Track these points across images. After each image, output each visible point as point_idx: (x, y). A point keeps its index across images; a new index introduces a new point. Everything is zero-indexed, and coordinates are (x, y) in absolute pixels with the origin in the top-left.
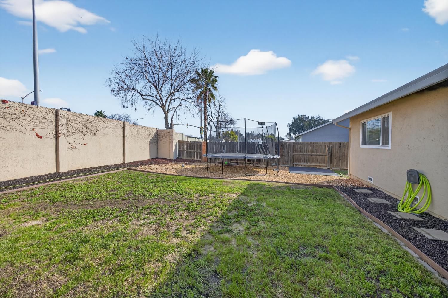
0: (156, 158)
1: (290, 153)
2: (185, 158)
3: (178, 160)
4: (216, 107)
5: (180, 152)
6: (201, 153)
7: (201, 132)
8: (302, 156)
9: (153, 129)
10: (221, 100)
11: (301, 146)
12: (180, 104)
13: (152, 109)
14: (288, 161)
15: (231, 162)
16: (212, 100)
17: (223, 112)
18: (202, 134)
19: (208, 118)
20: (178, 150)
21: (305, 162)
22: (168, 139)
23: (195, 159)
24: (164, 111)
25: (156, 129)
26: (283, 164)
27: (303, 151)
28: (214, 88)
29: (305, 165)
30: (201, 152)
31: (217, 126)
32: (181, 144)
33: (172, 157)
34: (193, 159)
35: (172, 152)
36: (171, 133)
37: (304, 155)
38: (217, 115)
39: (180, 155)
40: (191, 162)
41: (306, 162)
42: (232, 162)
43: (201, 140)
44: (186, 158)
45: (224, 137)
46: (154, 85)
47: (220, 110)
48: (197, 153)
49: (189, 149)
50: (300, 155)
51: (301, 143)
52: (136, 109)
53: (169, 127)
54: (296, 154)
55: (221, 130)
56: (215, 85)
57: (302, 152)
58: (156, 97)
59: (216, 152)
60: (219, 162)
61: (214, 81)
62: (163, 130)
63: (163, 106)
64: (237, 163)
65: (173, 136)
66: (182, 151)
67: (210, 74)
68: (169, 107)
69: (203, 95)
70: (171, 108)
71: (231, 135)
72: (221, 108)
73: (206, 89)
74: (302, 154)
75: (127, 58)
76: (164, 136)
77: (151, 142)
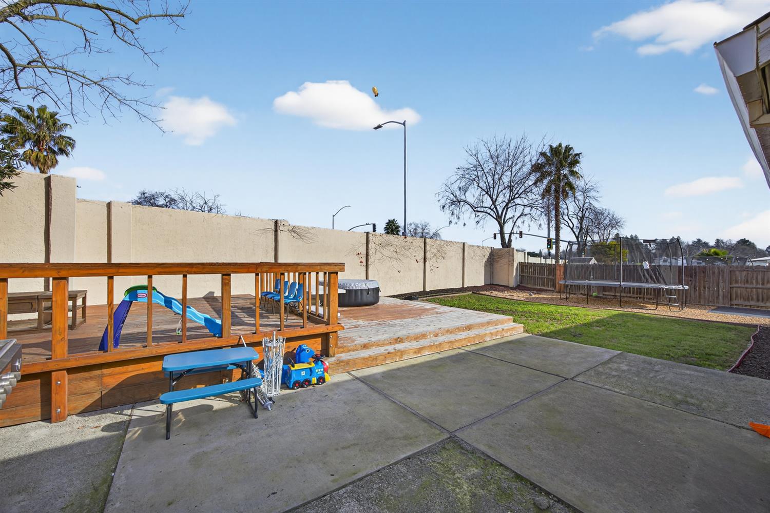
0: (491, 284)
1: (721, 285)
2: (529, 286)
3: (520, 287)
4: (576, 200)
5: (522, 277)
6: (553, 280)
7: (549, 247)
8: (752, 291)
9: (488, 249)
10: (587, 187)
11: (748, 274)
12: (522, 213)
13: (481, 222)
14: (718, 298)
15: (603, 295)
16: (570, 193)
17: (592, 207)
18: (551, 251)
19: (562, 221)
20: (519, 275)
21: (758, 300)
22: (507, 260)
23: (545, 288)
24: (499, 223)
25: (491, 248)
26: (707, 302)
27: (754, 282)
28: (573, 173)
29: (758, 307)
30: (554, 278)
31: (579, 235)
32: (523, 266)
33: (512, 284)
34: (542, 287)
35: (512, 276)
36: (511, 253)
37: (757, 288)
38: (580, 214)
39: (521, 281)
40: (539, 291)
41: (762, 301)
42: (606, 295)
43: (549, 261)
44: (532, 287)
45: (593, 254)
46: (487, 193)
47: (586, 205)
48: (548, 279)
49: (536, 274)
50: (746, 288)
51: (748, 268)
52: (464, 224)
53: (506, 245)
54: (737, 285)
55: (589, 239)
56: (576, 169)
57: (752, 283)
58: (490, 208)
59: (578, 279)
60: (583, 293)
61: (575, 162)
62: (500, 250)
63: (498, 218)
64: (613, 296)
65: (513, 256)
66: (525, 276)
67: (565, 153)
68: (505, 217)
69: (553, 188)
70: (507, 220)
71: (610, 249)
72: (587, 201)
73: (559, 178)
74: (751, 286)
75: (459, 168)
76: (501, 256)
77: (486, 266)
